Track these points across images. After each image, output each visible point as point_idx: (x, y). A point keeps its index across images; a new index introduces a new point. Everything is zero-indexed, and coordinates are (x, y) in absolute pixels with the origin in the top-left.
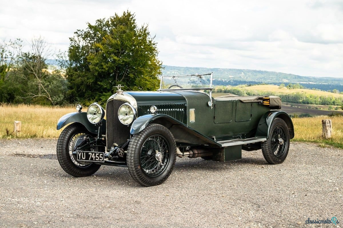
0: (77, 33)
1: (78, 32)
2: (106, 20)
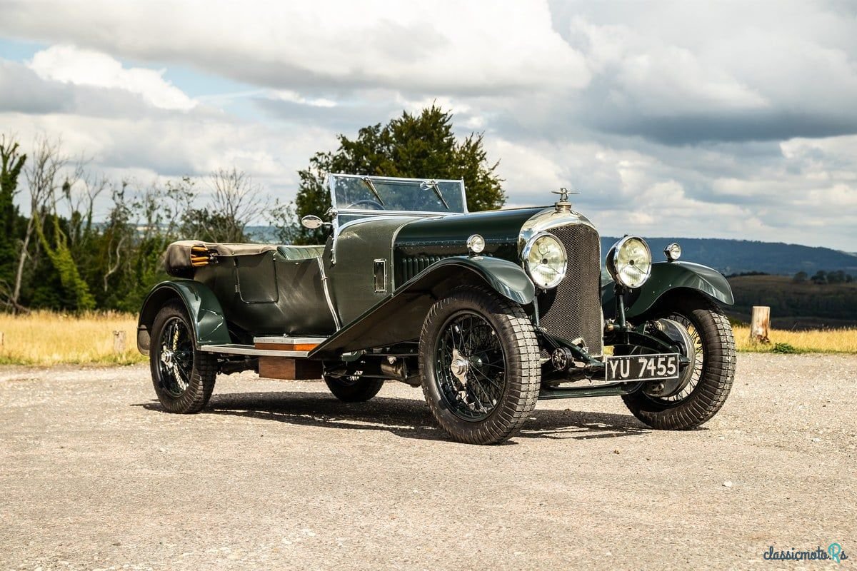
0: (316, 159)
1: (318, 157)
2: (381, 129)
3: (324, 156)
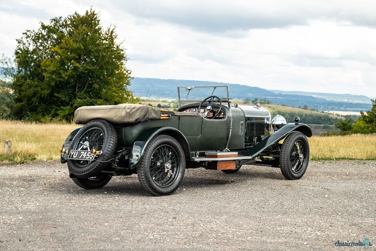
0: (26, 33)
1: (27, 32)
2: (63, 19)
3: (30, 32)
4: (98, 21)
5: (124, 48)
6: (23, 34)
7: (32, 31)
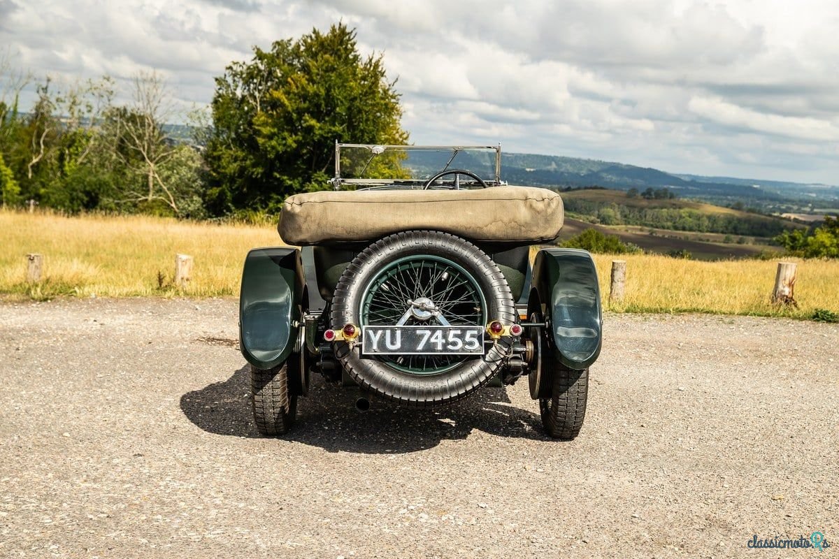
0: (230, 68)
1: (233, 66)
2: (293, 43)
3: (238, 65)
4: (353, 45)
5: (396, 93)
6: (227, 68)
7: (241, 63)
